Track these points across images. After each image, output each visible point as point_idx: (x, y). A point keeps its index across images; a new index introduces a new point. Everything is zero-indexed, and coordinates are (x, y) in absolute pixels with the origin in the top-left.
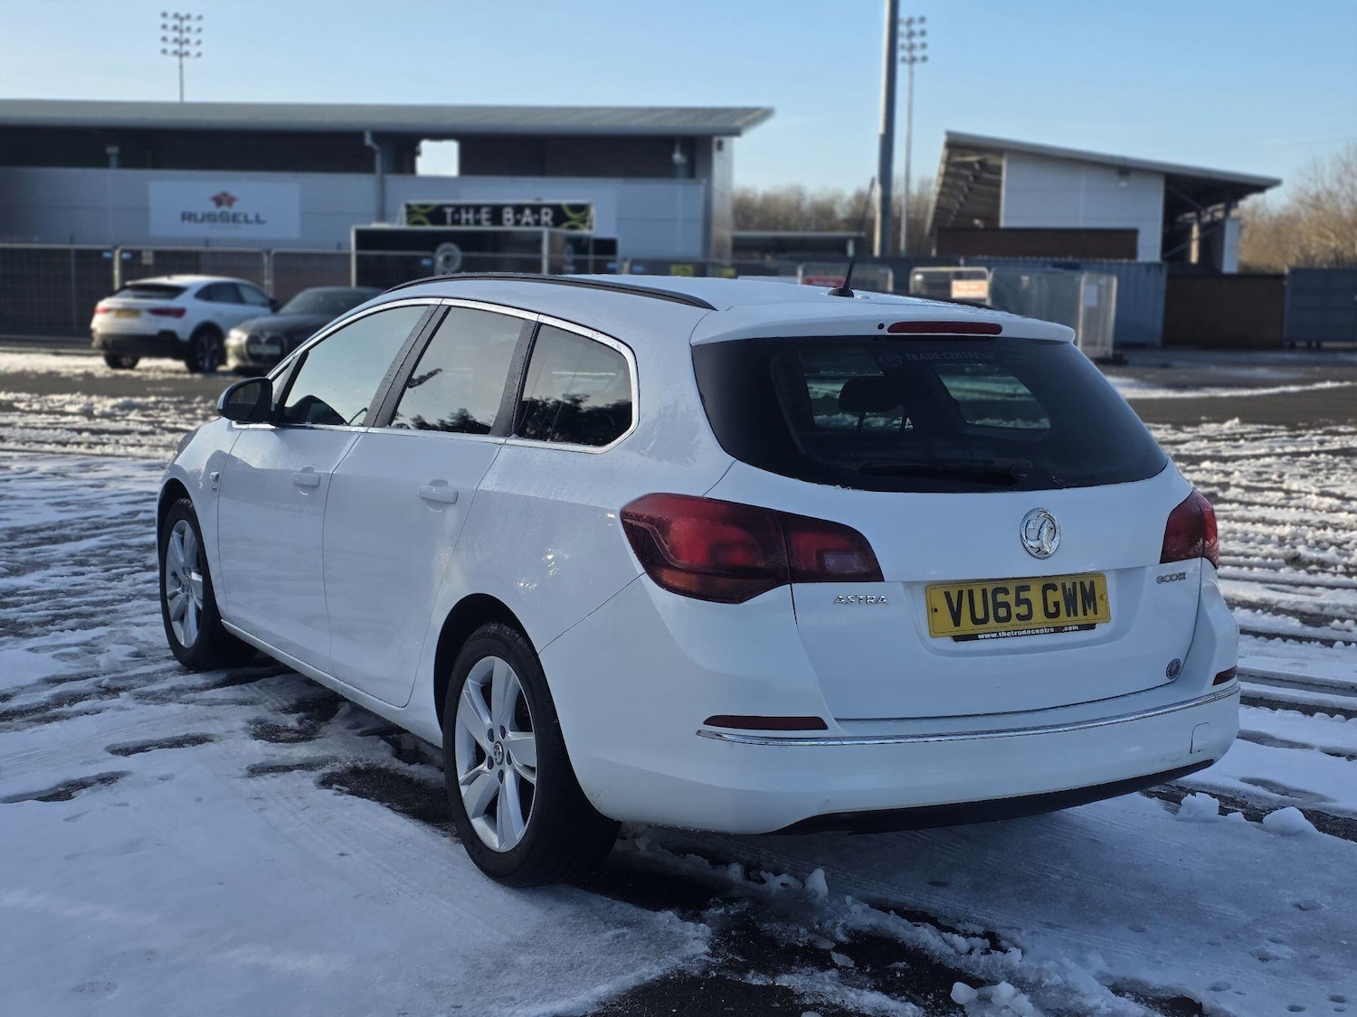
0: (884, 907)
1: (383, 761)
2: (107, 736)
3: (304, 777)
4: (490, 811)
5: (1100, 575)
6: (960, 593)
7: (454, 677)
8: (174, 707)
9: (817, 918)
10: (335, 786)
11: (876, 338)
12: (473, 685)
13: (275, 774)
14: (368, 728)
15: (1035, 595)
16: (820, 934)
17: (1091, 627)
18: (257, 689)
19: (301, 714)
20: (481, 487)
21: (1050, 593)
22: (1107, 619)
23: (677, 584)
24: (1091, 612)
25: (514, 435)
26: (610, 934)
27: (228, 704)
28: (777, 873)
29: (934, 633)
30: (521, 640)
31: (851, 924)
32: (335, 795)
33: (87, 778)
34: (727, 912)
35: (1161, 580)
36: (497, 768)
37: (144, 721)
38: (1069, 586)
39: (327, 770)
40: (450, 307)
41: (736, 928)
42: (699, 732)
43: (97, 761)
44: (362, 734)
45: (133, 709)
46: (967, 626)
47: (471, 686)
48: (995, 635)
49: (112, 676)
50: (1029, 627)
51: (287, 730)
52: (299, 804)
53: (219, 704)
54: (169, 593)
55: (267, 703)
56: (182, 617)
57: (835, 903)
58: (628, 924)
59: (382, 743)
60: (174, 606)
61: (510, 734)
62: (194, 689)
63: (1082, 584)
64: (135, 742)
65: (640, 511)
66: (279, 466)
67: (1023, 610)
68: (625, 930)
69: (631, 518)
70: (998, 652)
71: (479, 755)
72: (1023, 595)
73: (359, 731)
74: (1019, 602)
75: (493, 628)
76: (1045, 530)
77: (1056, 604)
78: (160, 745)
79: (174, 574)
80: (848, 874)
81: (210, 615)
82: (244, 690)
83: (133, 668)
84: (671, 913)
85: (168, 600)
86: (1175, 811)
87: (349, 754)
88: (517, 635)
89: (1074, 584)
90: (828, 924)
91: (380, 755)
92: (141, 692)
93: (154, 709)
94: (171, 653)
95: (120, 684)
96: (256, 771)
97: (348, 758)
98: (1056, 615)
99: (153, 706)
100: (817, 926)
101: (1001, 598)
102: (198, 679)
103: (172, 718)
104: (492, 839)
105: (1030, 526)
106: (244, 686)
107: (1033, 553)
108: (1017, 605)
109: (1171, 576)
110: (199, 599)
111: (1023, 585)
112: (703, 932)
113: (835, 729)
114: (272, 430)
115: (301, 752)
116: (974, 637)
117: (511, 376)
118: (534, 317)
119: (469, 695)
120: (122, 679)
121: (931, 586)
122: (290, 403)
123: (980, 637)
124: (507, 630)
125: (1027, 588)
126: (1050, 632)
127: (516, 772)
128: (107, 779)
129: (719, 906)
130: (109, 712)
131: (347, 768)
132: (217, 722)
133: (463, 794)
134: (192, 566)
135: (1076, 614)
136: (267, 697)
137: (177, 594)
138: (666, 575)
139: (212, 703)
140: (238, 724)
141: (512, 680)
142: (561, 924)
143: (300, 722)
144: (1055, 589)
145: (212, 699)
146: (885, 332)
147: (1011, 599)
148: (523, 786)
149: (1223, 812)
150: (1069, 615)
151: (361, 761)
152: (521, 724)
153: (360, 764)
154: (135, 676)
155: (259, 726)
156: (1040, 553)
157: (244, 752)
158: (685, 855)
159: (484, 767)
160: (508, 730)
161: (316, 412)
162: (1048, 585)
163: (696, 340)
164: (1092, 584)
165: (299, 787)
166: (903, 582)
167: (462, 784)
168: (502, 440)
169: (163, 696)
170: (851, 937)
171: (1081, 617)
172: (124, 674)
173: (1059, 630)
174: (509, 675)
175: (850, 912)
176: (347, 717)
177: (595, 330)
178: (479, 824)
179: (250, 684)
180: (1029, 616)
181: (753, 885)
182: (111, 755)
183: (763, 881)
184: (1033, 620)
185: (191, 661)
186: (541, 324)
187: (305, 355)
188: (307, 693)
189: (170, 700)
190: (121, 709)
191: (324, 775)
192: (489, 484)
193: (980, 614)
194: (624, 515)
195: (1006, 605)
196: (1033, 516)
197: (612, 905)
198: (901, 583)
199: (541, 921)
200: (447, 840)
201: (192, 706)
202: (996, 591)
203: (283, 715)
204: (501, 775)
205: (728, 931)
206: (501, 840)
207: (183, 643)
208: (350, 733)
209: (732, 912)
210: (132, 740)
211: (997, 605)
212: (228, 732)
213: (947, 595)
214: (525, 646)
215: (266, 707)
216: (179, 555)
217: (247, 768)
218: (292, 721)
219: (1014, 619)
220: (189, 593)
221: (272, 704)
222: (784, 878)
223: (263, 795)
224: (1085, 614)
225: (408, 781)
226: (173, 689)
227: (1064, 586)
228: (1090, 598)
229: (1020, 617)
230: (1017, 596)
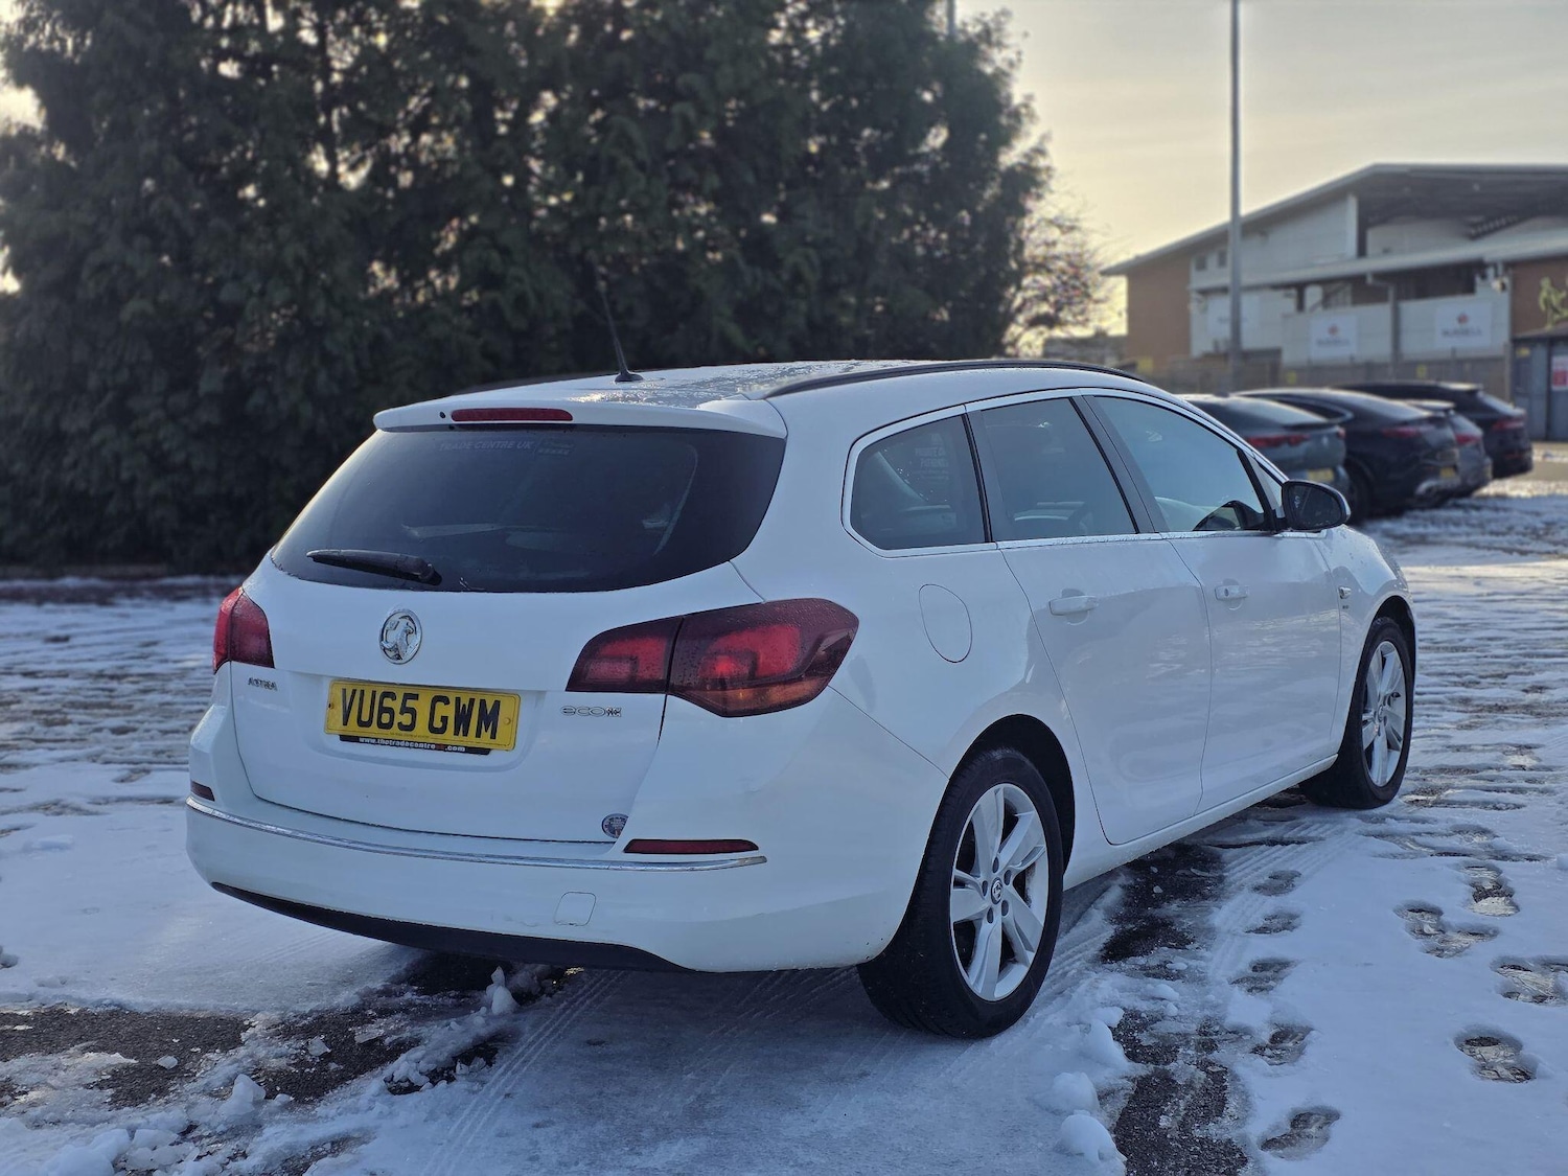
5: (514, 695)
6: (354, 692)
15: (422, 706)
17: (485, 752)
21: (440, 705)
24: (486, 734)
29: (328, 728)
35: (572, 710)
38: (465, 701)
46: (353, 728)
48: (374, 741)
50: (409, 739)
63: (483, 703)
67: (406, 719)
70: (373, 759)
72: (410, 703)
74: (404, 710)
77: (444, 719)
89: (472, 701)
98: (442, 730)
101: (388, 702)
108: (402, 713)
109: (591, 710)
116: (355, 739)
123: (362, 740)
125: (415, 697)
126: (430, 749)
135: (466, 734)
144: (447, 702)
147: (396, 705)
150: (456, 733)
164: (497, 704)
171: (471, 740)
173: (442, 748)
180: (411, 727)
193: (365, 718)
195: (390, 711)
202: (386, 695)
211: (383, 710)
213: (344, 692)
219: (398, 726)
224: (478, 735)
227: (458, 700)
228: (489, 719)
229: (402, 727)
230: (404, 703)
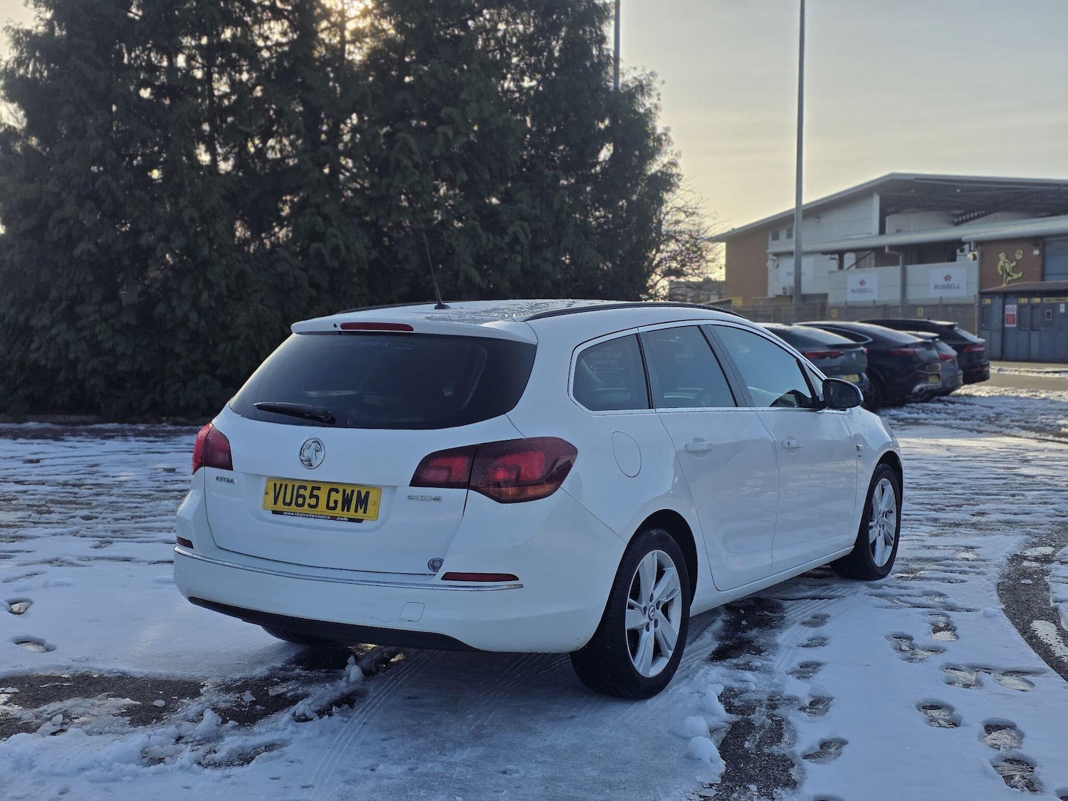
5: (378, 488)
6: (281, 485)
15: (323, 494)
17: (360, 521)
21: (333, 494)
24: (361, 511)
29: (264, 507)
35: (411, 498)
38: (348, 491)
46: (280, 506)
48: (293, 514)
50: (314, 513)
63: (359, 493)
67: (313, 501)
70: (292, 525)
72: (315, 492)
74: (312, 496)
89: (353, 491)
98: (334, 508)
101: (302, 492)
108: (310, 498)
109: (425, 498)
116: (281, 513)
121: (269, 479)
123: (285, 513)
125: (319, 489)
126: (327, 519)
135: (348, 510)
144: (337, 491)
147: (307, 493)
150: (343, 510)
162: (334, 488)
164: (368, 493)
171: (352, 514)
173: (334, 518)
180: (315, 506)
184: (318, 509)
193: (288, 500)
195: (304, 497)
202: (300, 487)
211: (299, 496)
213: (275, 485)
219: (307, 505)
224: (356, 511)
227: (344, 491)
228: (363, 502)
229: (310, 506)
230: (312, 492)
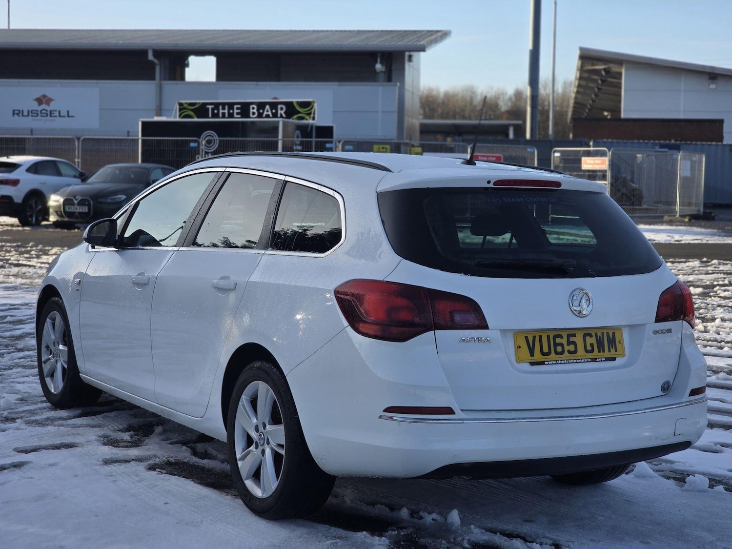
0: (493, 531)
1: (186, 458)
2: (13, 443)
3: (138, 465)
4: (256, 476)
5: (619, 328)
6: (534, 337)
7: (234, 395)
8: (51, 428)
9: (453, 536)
10: (157, 470)
11: (486, 189)
12: (245, 399)
13: (120, 464)
14: (174, 440)
15: (578, 339)
16: (454, 544)
17: (614, 359)
18: (101, 419)
19: (132, 433)
20: (250, 280)
21: (588, 338)
22: (623, 355)
23: (367, 332)
24: (613, 350)
25: (270, 248)
26: (329, 542)
27: (85, 427)
28: (430, 513)
29: (519, 360)
30: (275, 370)
31: (473, 539)
32: (158, 474)
33: (5, 464)
34: (399, 533)
35: (656, 332)
36: (260, 448)
37: (34, 436)
38: (599, 334)
39: (151, 462)
40: (231, 173)
41: (404, 541)
42: (380, 417)
43: (10, 456)
44: (171, 443)
45: (25, 429)
46: (538, 356)
47: (244, 400)
48: (555, 362)
49: (9, 411)
50: (574, 358)
51: (123, 442)
52: (137, 479)
53: (79, 427)
54: (43, 359)
55: (110, 426)
56: (52, 375)
57: (464, 528)
58: (340, 538)
59: (184, 447)
60: (46, 368)
61: (269, 427)
62: (61, 419)
63: (608, 334)
64: (31, 446)
65: (346, 290)
66: (121, 273)
67: (572, 348)
68: (338, 540)
69: (341, 293)
70: (557, 372)
71: (249, 441)
72: (572, 339)
73: (169, 441)
74: (569, 343)
75: (258, 364)
76: (584, 301)
77: (592, 345)
78: (46, 448)
79: (47, 347)
80: (474, 516)
81: (72, 371)
82: (93, 419)
83: (21, 407)
84: (365, 533)
85: (43, 364)
86: (681, 486)
87: (164, 454)
88: (273, 367)
89: (603, 334)
90: (459, 539)
91: (184, 454)
92: (29, 420)
93: (39, 429)
94: (45, 399)
95: (14, 416)
96: (107, 462)
97: (164, 456)
98: (592, 351)
99: (37, 428)
100: (452, 540)
101: (558, 340)
102: (63, 413)
103: (51, 434)
104: (258, 492)
105: (575, 298)
106: (93, 417)
107: (577, 314)
108: (568, 345)
109: (662, 331)
110: (64, 361)
111: (571, 333)
112: (384, 542)
113: (459, 414)
114: (116, 251)
115: (134, 452)
116: (542, 363)
117: (268, 213)
118: (282, 178)
119: (243, 406)
120: (15, 413)
121: (517, 333)
122: (127, 234)
123: (546, 363)
124: (267, 365)
125: (574, 335)
126: (588, 362)
127: (272, 450)
128: (18, 466)
129: (394, 530)
130: (11, 431)
131: (164, 461)
132: (79, 436)
133: (239, 466)
134: (60, 341)
135: (604, 351)
136: (108, 423)
137: (49, 359)
138: (362, 327)
139: (74, 426)
140: (93, 437)
141: (270, 392)
142: (300, 538)
143: (131, 437)
144: (591, 336)
145: (74, 424)
146: (491, 185)
147: (564, 341)
148: (277, 457)
149: (711, 486)
150: (599, 351)
151: (172, 457)
152: (275, 419)
153: (171, 460)
154: (23, 412)
155: (106, 439)
156: (579, 314)
157: (99, 453)
158: (374, 506)
159: (252, 448)
160: (267, 424)
161: (143, 239)
162: (587, 333)
163: (379, 189)
164: (614, 334)
165: (136, 470)
166: (500, 330)
167: (240, 460)
168: (263, 252)
169: (43, 423)
170: (473, 546)
171: (607, 354)
172: (16, 410)
173: (594, 360)
174: (268, 390)
175: (473, 533)
176: (160, 434)
177: (319, 184)
178: (249, 484)
179: (97, 416)
180: (575, 352)
181: (415, 520)
182: (17, 453)
183: (421, 518)
184: (578, 354)
185: (58, 402)
186: (287, 182)
187: (137, 204)
188: (134, 421)
189: (48, 425)
190: (18, 429)
191: (150, 464)
192: (255, 278)
193: (546, 350)
194: (336, 292)
195: (562, 345)
196: (576, 292)
197: (330, 529)
198: (499, 331)
199: (288, 536)
200: (229, 497)
201: (62, 428)
202: (555, 337)
203: (120, 433)
204: (263, 452)
205: (400, 542)
206: (264, 491)
207: (53, 391)
208: (164, 443)
209: (402, 533)
210: (29, 445)
211: (556, 345)
212: (87, 442)
213: (527, 338)
214: (278, 373)
215: (108, 428)
216: (50, 334)
217: (102, 460)
218: (126, 436)
219: (566, 352)
220: (58, 358)
221: (112, 427)
222: (434, 516)
223: (114, 474)
224: (610, 351)
225: (202, 469)
226: (48, 419)
227: (596, 334)
228: (612, 342)
229: (570, 352)
230: (568, 339)
